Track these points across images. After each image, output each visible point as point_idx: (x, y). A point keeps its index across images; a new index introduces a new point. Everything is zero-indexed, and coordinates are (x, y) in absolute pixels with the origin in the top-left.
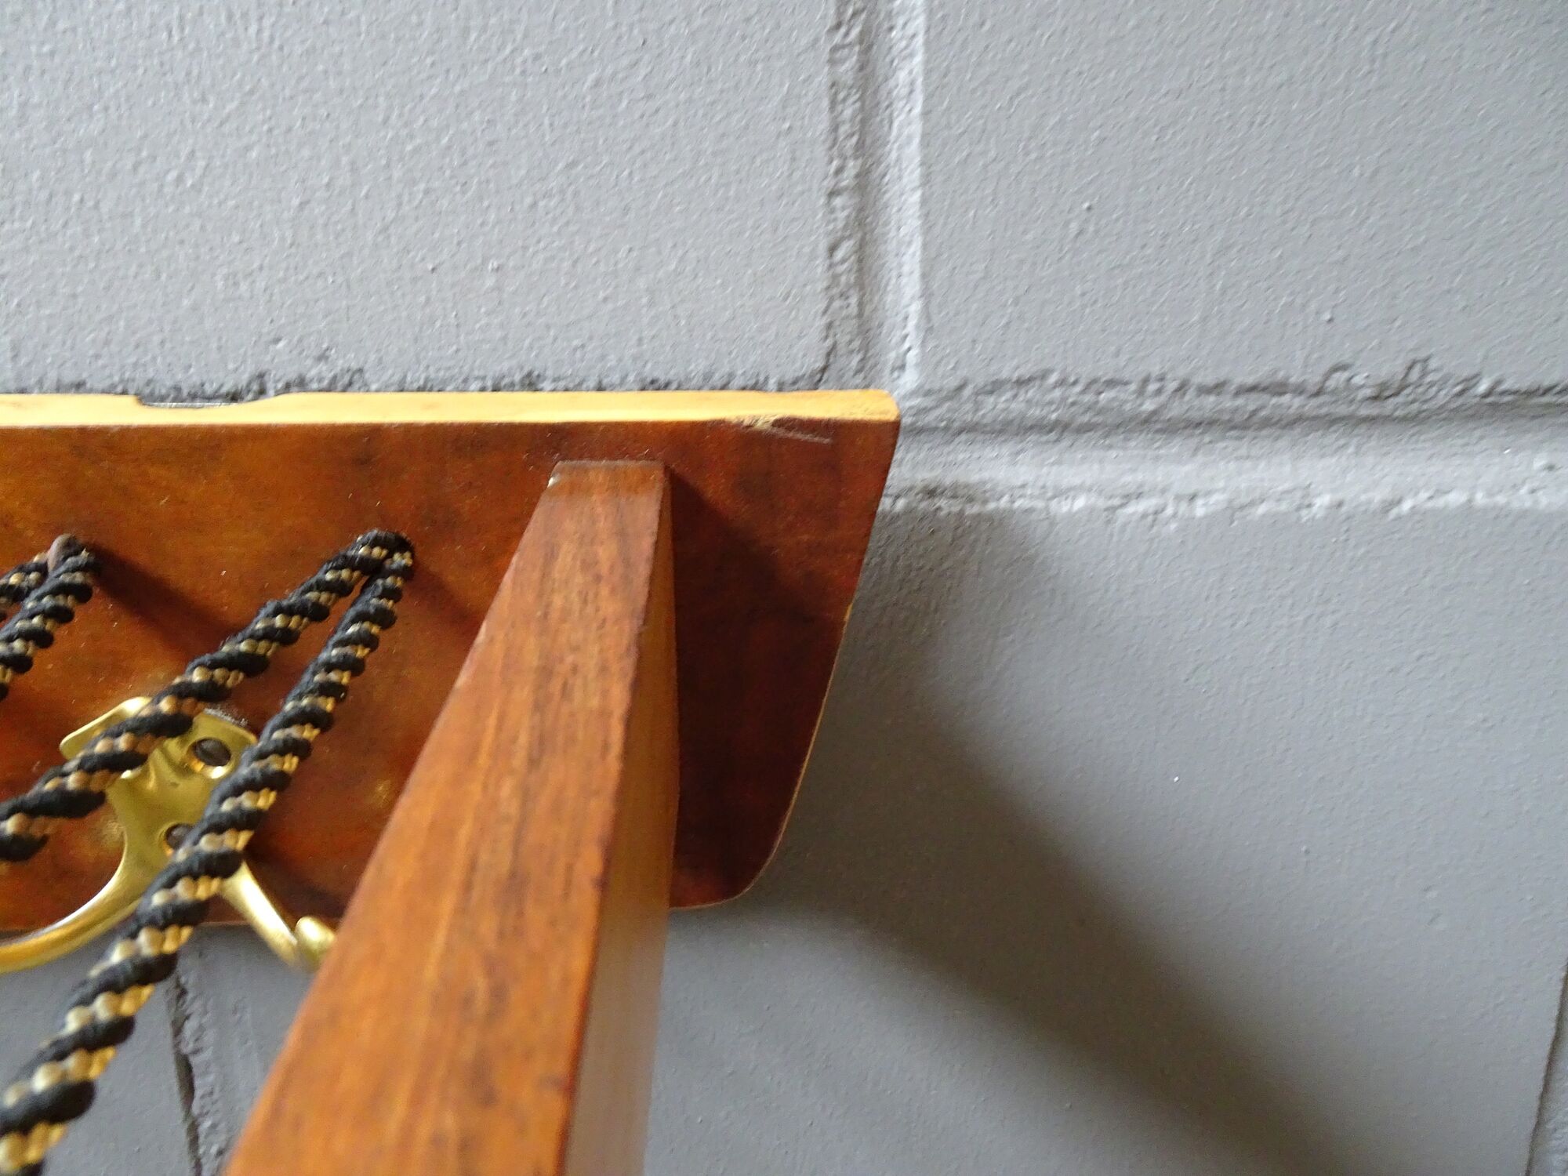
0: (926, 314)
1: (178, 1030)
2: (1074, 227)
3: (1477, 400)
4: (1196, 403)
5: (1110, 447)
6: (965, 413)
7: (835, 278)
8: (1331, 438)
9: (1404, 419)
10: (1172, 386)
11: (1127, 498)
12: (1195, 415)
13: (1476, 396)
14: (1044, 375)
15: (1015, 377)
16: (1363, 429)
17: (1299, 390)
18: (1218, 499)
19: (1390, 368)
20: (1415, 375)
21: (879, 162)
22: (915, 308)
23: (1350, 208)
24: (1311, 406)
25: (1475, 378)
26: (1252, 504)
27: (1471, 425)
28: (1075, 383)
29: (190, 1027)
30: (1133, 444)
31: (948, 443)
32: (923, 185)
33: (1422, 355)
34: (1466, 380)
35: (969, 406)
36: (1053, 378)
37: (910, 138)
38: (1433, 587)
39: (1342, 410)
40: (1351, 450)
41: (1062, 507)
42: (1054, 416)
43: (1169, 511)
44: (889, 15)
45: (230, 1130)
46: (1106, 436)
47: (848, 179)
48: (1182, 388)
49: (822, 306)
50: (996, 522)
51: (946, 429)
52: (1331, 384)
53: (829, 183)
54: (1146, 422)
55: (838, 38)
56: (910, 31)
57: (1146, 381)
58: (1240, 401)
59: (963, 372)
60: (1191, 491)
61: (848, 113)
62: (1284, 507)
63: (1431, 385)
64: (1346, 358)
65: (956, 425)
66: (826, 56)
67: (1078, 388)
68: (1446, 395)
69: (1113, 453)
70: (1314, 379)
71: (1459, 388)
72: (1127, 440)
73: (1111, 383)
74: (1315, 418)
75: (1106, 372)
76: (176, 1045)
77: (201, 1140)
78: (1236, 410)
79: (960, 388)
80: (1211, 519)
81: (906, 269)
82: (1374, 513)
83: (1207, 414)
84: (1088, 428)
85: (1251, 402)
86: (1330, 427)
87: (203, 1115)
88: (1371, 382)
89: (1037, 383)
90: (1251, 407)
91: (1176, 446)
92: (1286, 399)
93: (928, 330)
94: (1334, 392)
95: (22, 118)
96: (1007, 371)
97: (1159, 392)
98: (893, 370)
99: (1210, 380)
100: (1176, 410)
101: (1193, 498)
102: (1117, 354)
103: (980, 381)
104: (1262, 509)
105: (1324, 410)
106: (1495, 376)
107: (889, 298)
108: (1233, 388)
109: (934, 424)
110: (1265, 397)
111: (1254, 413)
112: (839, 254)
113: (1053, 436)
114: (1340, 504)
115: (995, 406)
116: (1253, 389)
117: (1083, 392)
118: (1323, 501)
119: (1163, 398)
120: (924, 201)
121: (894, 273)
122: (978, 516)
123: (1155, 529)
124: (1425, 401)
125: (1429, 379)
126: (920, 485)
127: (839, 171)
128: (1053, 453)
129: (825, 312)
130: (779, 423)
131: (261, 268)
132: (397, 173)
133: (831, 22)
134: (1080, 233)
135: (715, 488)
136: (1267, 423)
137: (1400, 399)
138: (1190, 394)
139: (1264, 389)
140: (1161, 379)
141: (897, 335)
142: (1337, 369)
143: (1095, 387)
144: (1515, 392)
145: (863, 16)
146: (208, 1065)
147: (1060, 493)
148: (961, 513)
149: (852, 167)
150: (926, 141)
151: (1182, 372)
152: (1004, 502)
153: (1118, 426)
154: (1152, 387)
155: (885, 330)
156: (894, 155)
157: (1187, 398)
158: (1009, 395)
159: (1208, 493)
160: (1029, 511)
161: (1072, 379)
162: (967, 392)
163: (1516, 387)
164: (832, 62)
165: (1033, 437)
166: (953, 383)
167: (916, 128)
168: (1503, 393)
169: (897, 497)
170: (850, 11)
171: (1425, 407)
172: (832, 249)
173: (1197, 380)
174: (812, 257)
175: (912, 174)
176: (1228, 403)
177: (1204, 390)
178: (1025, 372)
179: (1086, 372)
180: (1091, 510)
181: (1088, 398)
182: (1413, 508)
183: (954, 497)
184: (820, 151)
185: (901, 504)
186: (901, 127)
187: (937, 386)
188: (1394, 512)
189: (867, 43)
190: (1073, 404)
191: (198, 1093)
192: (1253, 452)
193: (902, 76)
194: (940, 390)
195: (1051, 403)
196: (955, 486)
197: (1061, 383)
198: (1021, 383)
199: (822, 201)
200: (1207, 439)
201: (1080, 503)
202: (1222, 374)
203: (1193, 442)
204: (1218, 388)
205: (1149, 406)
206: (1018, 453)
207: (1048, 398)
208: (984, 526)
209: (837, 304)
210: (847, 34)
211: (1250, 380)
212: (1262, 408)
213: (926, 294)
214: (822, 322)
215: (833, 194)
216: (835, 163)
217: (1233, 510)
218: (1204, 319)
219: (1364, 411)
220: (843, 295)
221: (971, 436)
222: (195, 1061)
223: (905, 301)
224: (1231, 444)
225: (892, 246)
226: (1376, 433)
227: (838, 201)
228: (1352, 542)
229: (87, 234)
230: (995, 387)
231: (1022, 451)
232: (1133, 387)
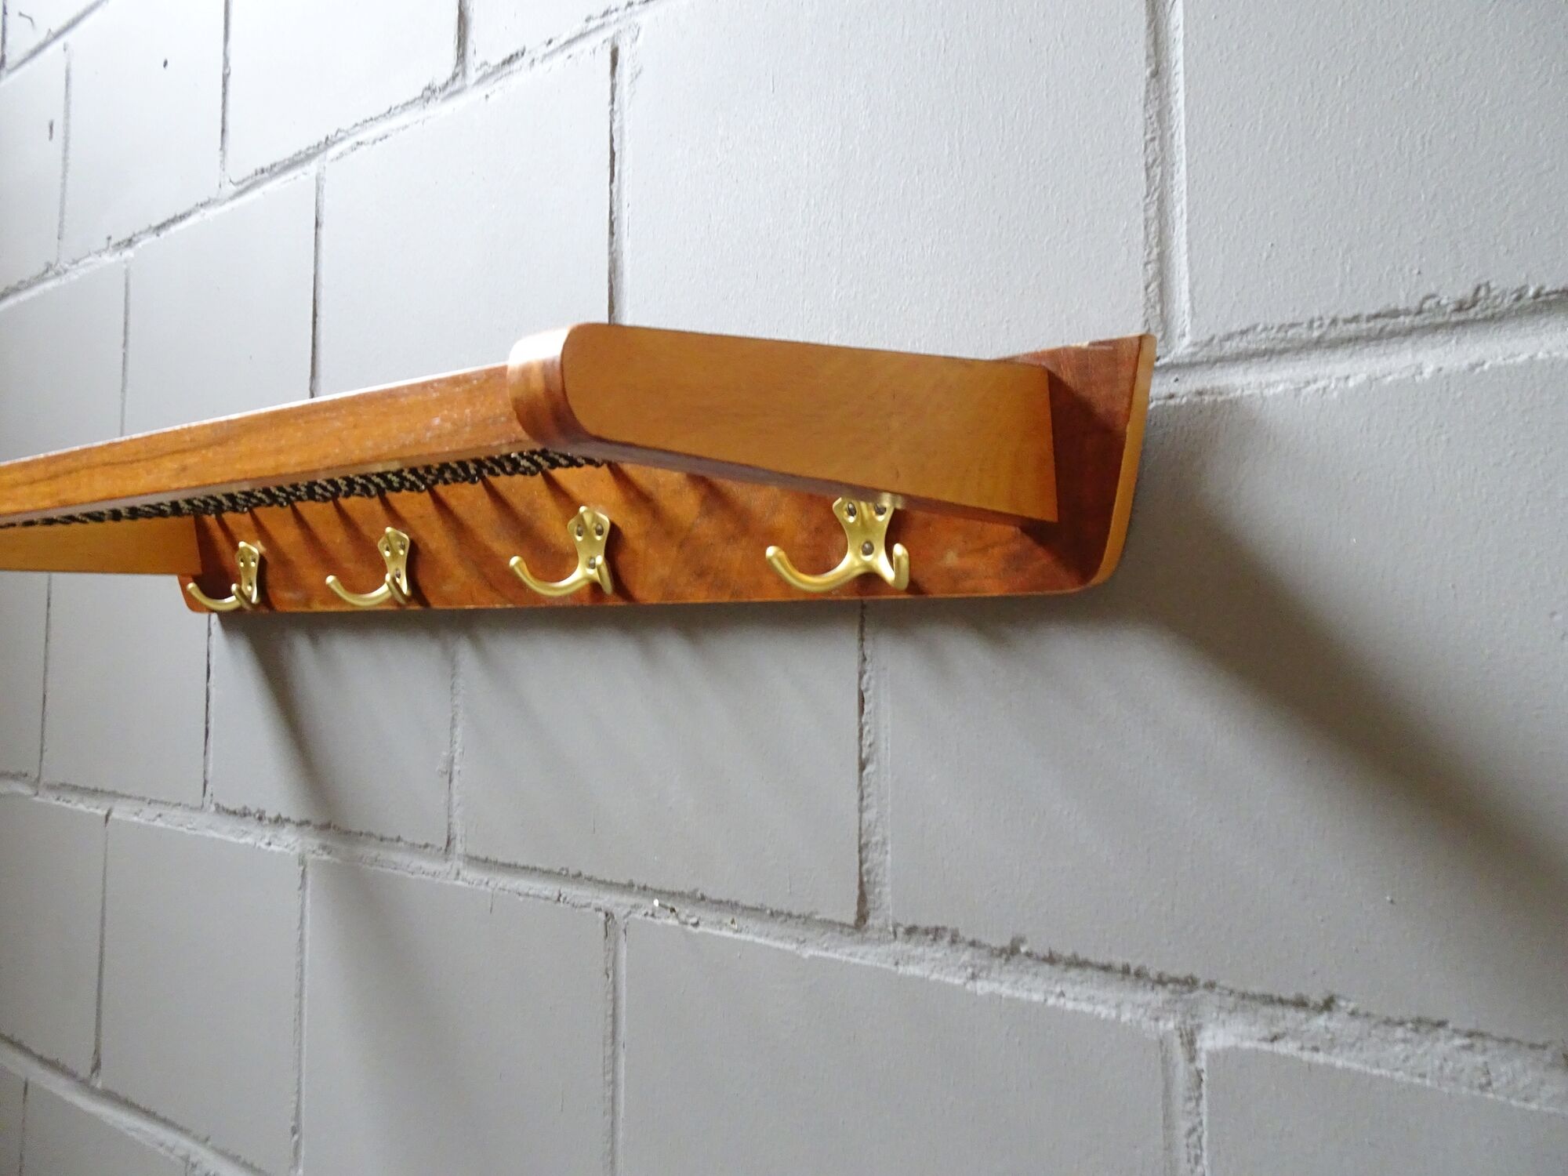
0: (1193, 307)
1: (861, 677)
2: (1265, 255)
3: (1532, 301)
4: (1345, 328)
5: (1300, 359)
6: (1216, 352)
7: (1148, 300)
8: (1439, 337)
9: (1486, 320)
10: (1327, 322)
11: (1308, 383)
12: (1345, 335)
13: (1530, 298)
14: (1255, 327)
15: (1239, 330)
16: (1459, 328)
17: (1407, 312)
18: (1362, 377)
19: (1465, 291)
20: (1482, 293)
21: (1168, 248)
22: (1187, 306)
23: (1422, 216)
24: (1418, 321)
25: (1525, 288)
26: (1384, 376)
27: (1536, 317)
28: (1272, 328)
29: (866, 677)
30: (1313, 356)
31: (1210, 369)
32: (1188, 251)
33: (1485, 280)
34: (1517, 290)
35: (1217, 348)
36: (1260, 328)
37: (1182, 235)
38: (1515, 410)
39: (1439, 320)
40: (1453, 342)
41: (1270, 392)
42: (1263, 347)
43: (1333, 386)
44: (1172, 186)
45: (875, 734)
46: (1297, 354)
47: (1154, 256)
48: (1334, 322)
49: (1142, 312)
50: (1234, 404)
51: (1208, 362)
52: (1426, 306)
53: (1145, 260)
54: (1318, 343)
55: (1148, 200)
56: (1181, 190)
57: (1311, 322)
58: (1372, 324)
59: (1211, 332)
60: (1347, 374)
61: (1153, 229)
62: (1404, 376)
63: (1496, 297)
64: (1433, 289)
65: (1212, 359)
66: (1142, 208)
67: (1274, 330)
68: (1509, 301)
69: (1301, 363)
70: (1414, 305)
71: (1514, 296)
72: (1309, 354)
73: (1293, 325)
74: (1423, 327)
75: (1288, 319)
76: (860, 684)
77: (864, 736)
78: (1370, 329)
79: (1212, 339)
80: (1358, 388)
81: (1183, 290)
82: (1464, 372)
83: (1352, 334)
84: (1284, 351)
85: (1379, 324)
86: (1436, 330)
87: (866, 723)
88: (1451, 301)
89: (1252, 332)
90: (1379, 326)
91: (1339, 353)
92: (1402, 319)
93: (1194, 313)
94: (1430, 310)
95: (855, 297)
96: (1235, 327)
97: (1321, 326)
98: (1179, 337)
99: (1349, 315)
100: (1333, 334)
101: (1347, 378)
102: (1294, 310)
103: (1221, 334)
104: (1390, 378)
105: (1427, 322)
106: (1537, 285)
107: (1176, 306)
108: (1364, 317)
109: (1200, 360)
110: (1386, 320)
111: (1382, 330)
112: (1150, 289)
113: (1266, 358)
114: (1440, 369)
115: (1230, 347)
116: (1377, 316)
117: (1278, 332)
118: (1428, 371)
119: (1324, 329)
120: (1189, 258)
121: (1178, 293)
122: (1224, 402)
123: (1324, 397)
124: (1495, 307)
125: (1493, 294)
126: (1194, 390)
127: (1150, 254)
128: (1267, 367)
129: (1144, 314)
130: (1092, 344)
131: (924, 336)
132: (973, 291)
133: (1145, 193)
134: (1268, 257)
135: (1067, 376)
136: (1393, 334)
137: (1477, 308)
138: (1340, 324)
139: (1385, 316)
140: (1321, 319)
141: (1180, 320)
142: (1427, 298)
143: (1283, 330)
144: (1556, 292)
145: (1159, 190)
146: (870, 697)
147: (1268, 385)
148: (1215, 401)
149: (1155, 251)
150: (1188, 233)
151: (1332, 314)
152: (1238, 393)
153: (1302, 348)
154: (1316, 324)
155: (1175, 319)
156: (1176, 242)
157: (1338, 327)
158: (1238, 339)
159: (1356, 374)
160: (1250, 396)
161: (1270, 327)
162: (1216, 341)
163: (1554, 289)
164: (1145, 210)
165: (1255, 360)
166: (1206, 338)
167: (1184, 229)
168: (1548, 294)
169: (1183, 396)
170: (1153, 188)
171: (1497, 310)
172: (1147, 288)
173: (1341, 316)
174: (1138, 292)
175: (1184, 247)
176: (1364, 326)
177: (1347, 321)
178: (1244, 327)
179: (1277, 321)
180: (1286, 391)
181: (1281, 335)
182: (1491, 365)
183: (1213, 393)
184: (1141, 248)
185: (1184, 400)
186: (1178, 231)
187: (1199, 340)
188: (1478, 370)
189: (1161, 200)
190: (1273, 339)
191: (866, 711)
192: (1387, 351)
193: (1178, 209)
194: (1201, 341)
195: (1261, 340)
196: (1213, 388)
197: (1265, 329)
198: (1243, 333)
199: (1142, 267)
200: (1357, 348)
201: (1281, 388)
202: (1356, 311)
203: (1349, 351)
204: (1356, 319)
205: (1316, 334)
206: (1247, 369)
207: (1259, 338)
208: (1227, 406)
209: (1150, 311)
210: (1152, 198)
211: (1373, 312)
212: (1387, 325)
213: (1192, 299)
214: (1142, 320)
215: (1146, 264)
216: (1147, 251)
217: (1372, 380)
218: (1342, 285)
219: (1454, 319)
220: (1153, 307)
221: (1222, 364)
222: (865, 695)
223: (1182, 304)
224: (1372, 349)
225: (1176, 282)
226: (1469, 331)
227: (1149, 267)
228: (1452, 390)
229: (869, 334)
230: (1229, 337)
231: (1251, 367)
232: (1305, 325)
